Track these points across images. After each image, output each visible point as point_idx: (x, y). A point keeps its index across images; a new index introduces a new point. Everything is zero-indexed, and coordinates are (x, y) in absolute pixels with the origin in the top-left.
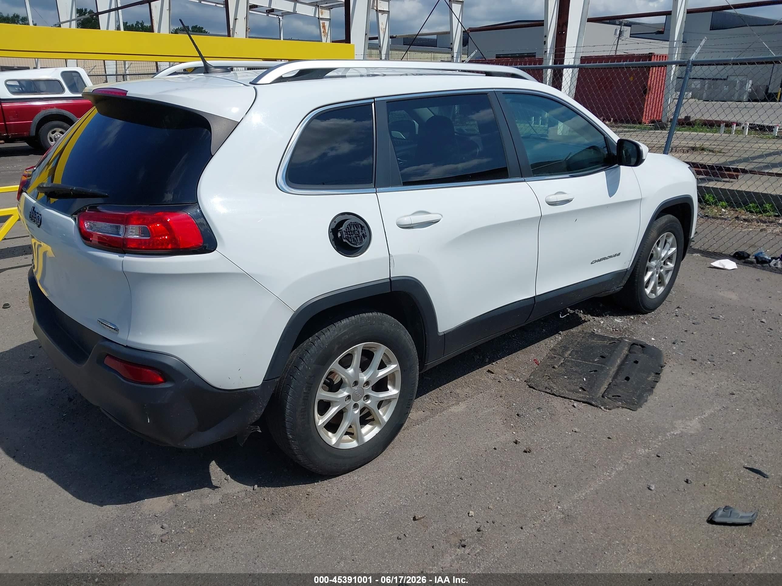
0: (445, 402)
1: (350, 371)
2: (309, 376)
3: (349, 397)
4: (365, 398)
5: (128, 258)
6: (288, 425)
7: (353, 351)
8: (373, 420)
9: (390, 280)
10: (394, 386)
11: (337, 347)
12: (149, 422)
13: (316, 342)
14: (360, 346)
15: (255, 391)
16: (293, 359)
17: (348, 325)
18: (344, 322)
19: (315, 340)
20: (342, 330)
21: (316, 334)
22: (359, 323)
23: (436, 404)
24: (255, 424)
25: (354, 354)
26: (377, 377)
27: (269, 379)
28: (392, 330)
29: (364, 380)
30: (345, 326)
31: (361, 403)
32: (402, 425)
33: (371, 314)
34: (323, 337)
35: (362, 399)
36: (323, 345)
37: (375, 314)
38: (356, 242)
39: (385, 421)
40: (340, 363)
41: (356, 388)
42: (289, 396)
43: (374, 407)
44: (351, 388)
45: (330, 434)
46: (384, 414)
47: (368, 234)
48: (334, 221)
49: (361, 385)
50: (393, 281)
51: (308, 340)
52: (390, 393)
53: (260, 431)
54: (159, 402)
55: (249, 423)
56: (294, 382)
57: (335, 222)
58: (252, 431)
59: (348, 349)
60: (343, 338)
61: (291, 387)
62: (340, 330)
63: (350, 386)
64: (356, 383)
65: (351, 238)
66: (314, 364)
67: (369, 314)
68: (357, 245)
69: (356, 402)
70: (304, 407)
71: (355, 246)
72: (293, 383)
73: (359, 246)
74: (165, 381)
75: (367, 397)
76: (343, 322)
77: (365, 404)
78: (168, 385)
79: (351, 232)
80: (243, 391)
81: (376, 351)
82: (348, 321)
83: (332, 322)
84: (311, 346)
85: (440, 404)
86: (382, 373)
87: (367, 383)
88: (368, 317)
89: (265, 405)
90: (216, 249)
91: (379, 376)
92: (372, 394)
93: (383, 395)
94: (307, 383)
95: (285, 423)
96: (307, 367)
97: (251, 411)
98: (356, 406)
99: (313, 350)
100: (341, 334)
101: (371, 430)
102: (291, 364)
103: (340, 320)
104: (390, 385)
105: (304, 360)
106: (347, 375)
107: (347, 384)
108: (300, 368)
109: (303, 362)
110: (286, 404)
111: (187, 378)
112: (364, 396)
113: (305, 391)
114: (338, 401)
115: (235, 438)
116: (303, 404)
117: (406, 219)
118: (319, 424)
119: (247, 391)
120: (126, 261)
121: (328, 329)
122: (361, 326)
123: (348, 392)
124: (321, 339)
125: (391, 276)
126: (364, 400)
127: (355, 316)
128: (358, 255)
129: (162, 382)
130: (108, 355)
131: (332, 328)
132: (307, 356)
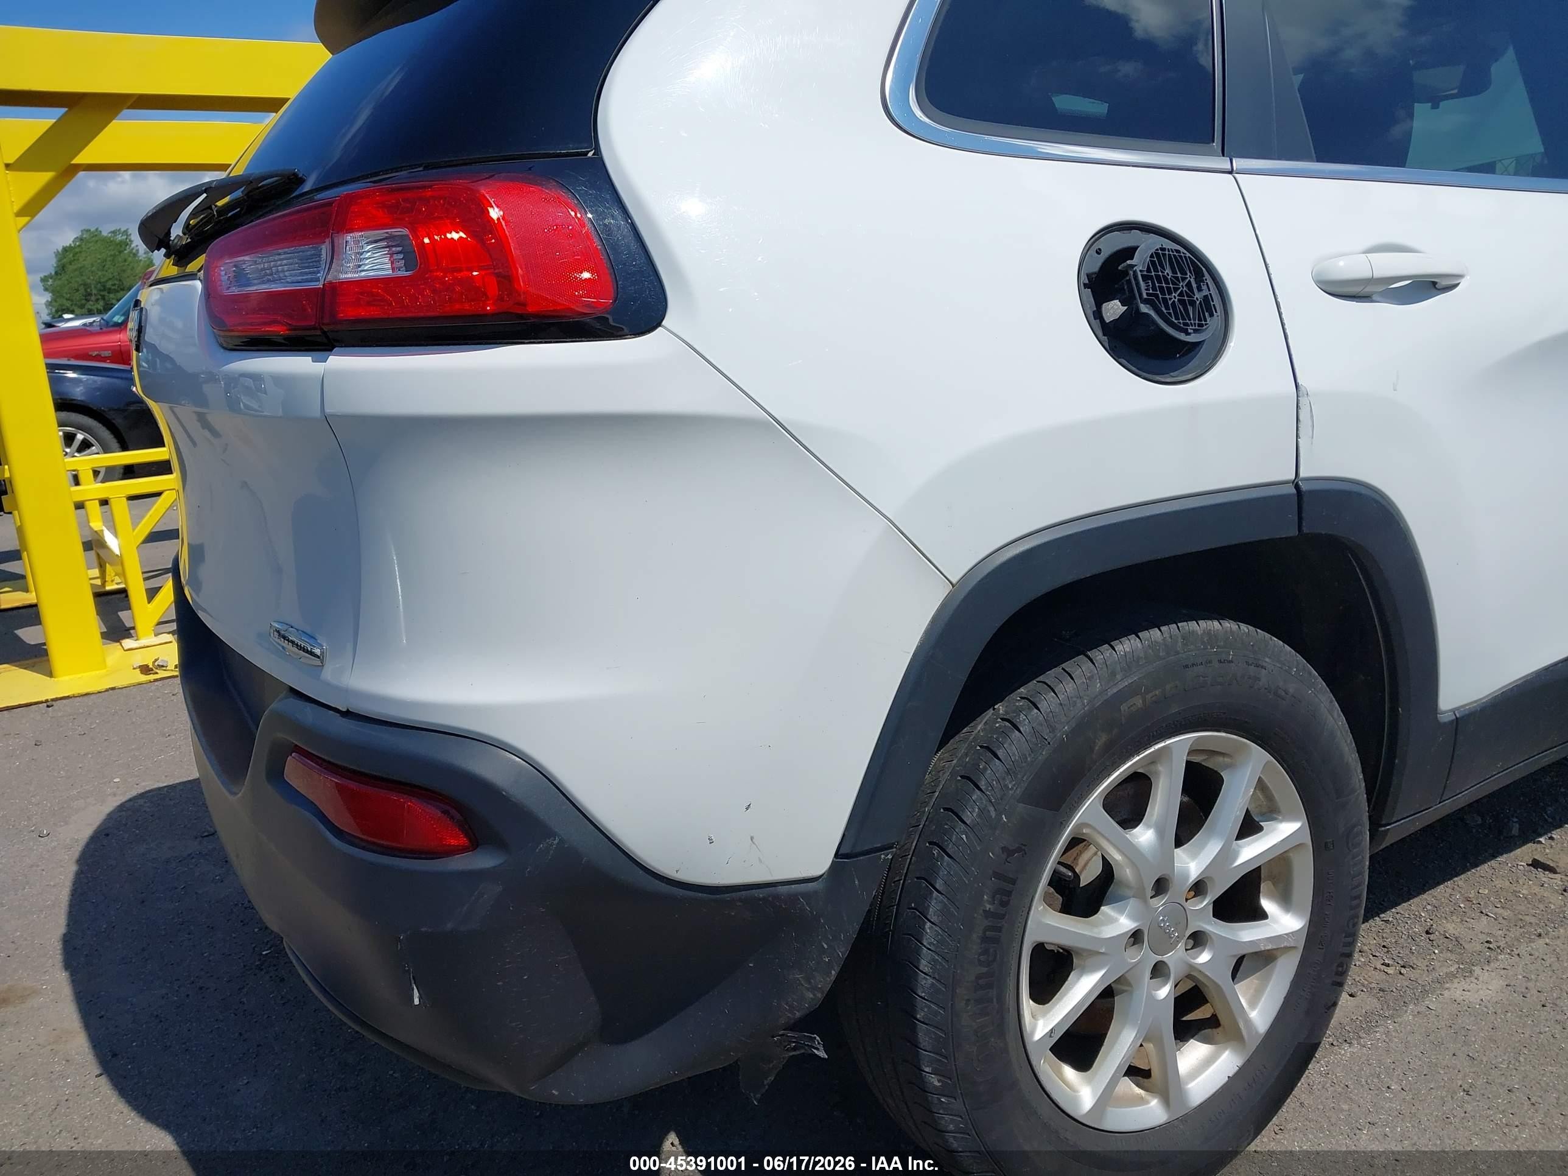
0: (1421, 964)
1: (1144, 836)
2: (1004, 849)
3: (1136, 937)
4: (1191, 942)
5: (340, 362)
6: (925, 1037)
7: (1153, 760)
8: (1213, 1022)
9: (1297, 487)
10: (1285, 900)
11: (1102, 739)
12: (416, 1001)
13: (1022, 717)
14: (1180, 744)
15: (806, 895)
16: (936, 781)
17: (1139, 658)
18: (1126, 646)
19: (1019, 710)
20: (1119, 677)
21: (1022, 690)
22: (1177, 653)
23: (1390, 971)
24: (808, 1023)
25: (1157, 773)
26: (1236, 864)
27: (858, 849)
28: (1291, 691)
29: (1187, 877)
30: (1130, 663)
31: (1175, 957)
32: (1315, 1047)
33: (1216, 623)
34: (1048, 702)
35: (1181, 946)
36: (1053, 730)
37: (1229, 625)
38: (1183, 319)
39: (1257, 1032)
40: (1110, 804)
41: (1159, 903)
42: (928, 924)
43: (1221, 976)
44: (1145, 901)
45: (1069, 1072)
46: (1253, 1004)
47: (1217, 302)
48: (1095, 247)
49: (1178, 890)
50: (1311, 492)
51: (991, 711)
52: (1275, 926)
53: (822, 1054)
54: (449, 926)
55: (782, 1021)
56: (946, 871)
57: (1099, 252)
58: (794, 1049)
59: (1138, 753)
60: (1124, 707)
61: (937, 886)
62: (1113, 674)
63: (1140, 895)
64: (1161, 886)
65: (1165, 301)
66: (1019, 802)
67: (1209, 622)
68: (1188, 334)
69: (1159, 958)
70: (985, 970)
71: (1182, 337)
72: (943, 872)
73: (1192, 338)
74: (474, 844)
75: (1198, 940)
76: (1119, 647)
77: (1192, 967)
78: (483, 861)
79: (1167, 282)
80: (760, 893)
81: (1228, 766)
82: (1139, 645)
83: (1082, 647)
84: (1004, 733)
85: (1403, 971)
86: (1251, 851)
87: (1198, 888)
88: (1208, 633)
89: (842, 952)
90: (664, 323)
91: (1240, 861)
92: (1216, 928)
93: (1249, 934)
94: (996, 875)
95: (913, 1029)
96: (993, 814)
97: (791, 977)
98: (1159, 971)
99: (1013, 747)
100: (1115, 690)
101: (1208, 1062)
102: (931, 797)
103: (1108, 638)
104: (1271, 897)
105: (983, 784)
106: (1131, 851)
107: (1128, 886)
108: (968, 817)
109: (978, 792)
110: (918, 952)
111: (551, 834)
112: (1188, 933)
113: (988, 907)
114: (1103, 950)
115: (732, 1070)
116: (982, 958)
117: (1341, 263)
118: (1038, 1036)
119: (777, 897)
120: (339, 374)
121: (1063, 669)
122: (1187, 666)
123: (1132, 917)
124: (1043, 705)
125: (1303, 474)
126: (1186, 950)
127: (1163, 628)
128: (1189, 376)
129: (463, 850)
130: (297, 749)
131: (1080, 667)
132: (992, 773)
